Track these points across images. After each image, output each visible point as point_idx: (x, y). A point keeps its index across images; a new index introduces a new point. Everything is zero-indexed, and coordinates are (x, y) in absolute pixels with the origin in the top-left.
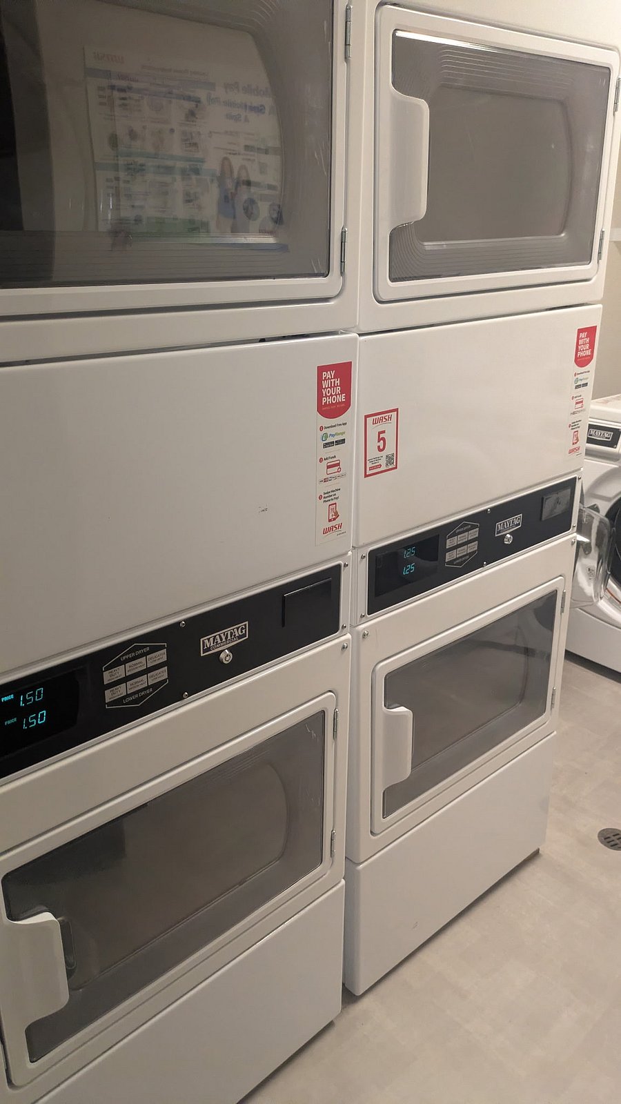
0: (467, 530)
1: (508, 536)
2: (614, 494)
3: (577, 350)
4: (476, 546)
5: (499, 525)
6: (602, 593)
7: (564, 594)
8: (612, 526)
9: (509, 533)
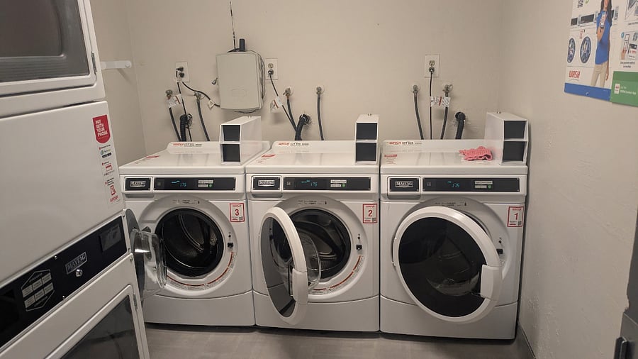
0: (40, 277)
1: (78, 270)
2: (157, 217)
3: (96, 132)
4: (52, 287)
5: (68, 266)
6: (165, 281)
7: (134, 296)
8: (159, 238)
9: (78, 269)
